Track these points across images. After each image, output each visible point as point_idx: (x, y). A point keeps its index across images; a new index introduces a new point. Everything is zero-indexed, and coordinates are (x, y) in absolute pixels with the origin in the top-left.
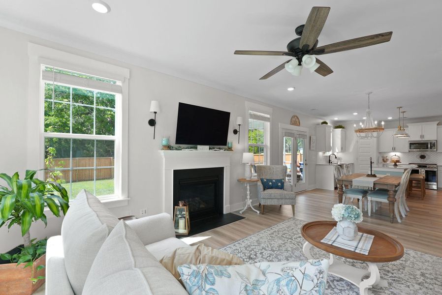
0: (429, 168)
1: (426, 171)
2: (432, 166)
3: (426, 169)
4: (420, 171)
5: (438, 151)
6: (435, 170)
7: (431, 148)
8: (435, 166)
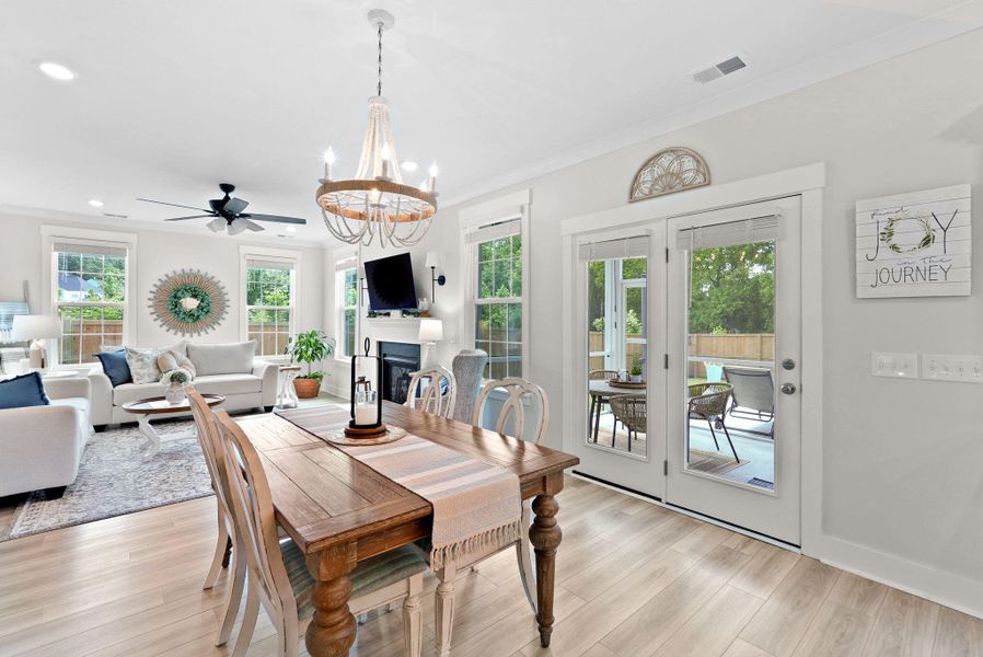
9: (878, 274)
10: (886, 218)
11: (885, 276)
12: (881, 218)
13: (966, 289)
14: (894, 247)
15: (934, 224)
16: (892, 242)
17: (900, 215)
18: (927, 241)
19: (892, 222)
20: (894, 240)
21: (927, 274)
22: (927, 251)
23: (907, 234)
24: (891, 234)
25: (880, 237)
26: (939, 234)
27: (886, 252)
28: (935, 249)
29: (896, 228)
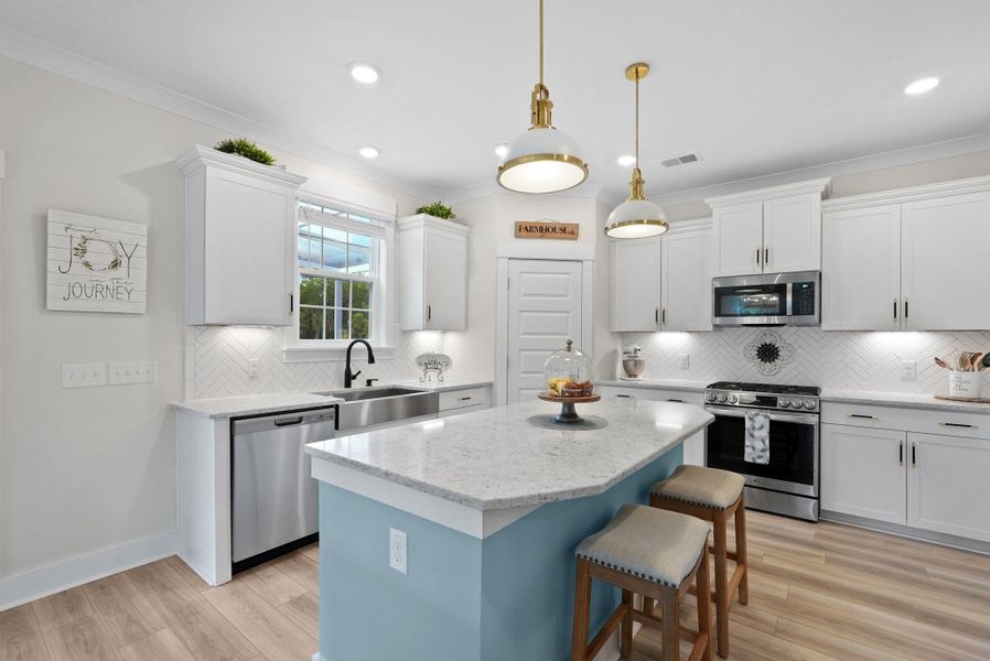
0: (785, 410)
1: (772, 423)
2: (796, 401)
3: (774, 417)
4: (748, 424)
5: (824, 326)
6: (812, 420)
7: (796, 312)
8: (810, 402)
9: (71, 287)
10: (79, 234)
11: (77, 291)
12: (75, 234)
13: (142, 309)
14: (87, 264)
15: (121, 252)
16: (84, 259)
17: (92, 235)
18: (115, 264)
19: (85, 240)
20: (88, 257)
21: (115, 293)
22: (114, 273)
23: (99, 255)
24: (84, 251)
25: (74, 252)
26: (124, 261)
27: (78, 267)
28: (121, 272)
29: (90, 246)
